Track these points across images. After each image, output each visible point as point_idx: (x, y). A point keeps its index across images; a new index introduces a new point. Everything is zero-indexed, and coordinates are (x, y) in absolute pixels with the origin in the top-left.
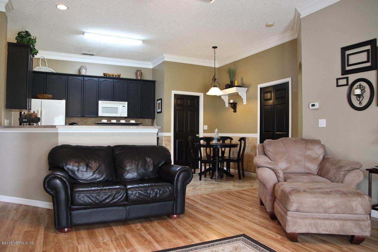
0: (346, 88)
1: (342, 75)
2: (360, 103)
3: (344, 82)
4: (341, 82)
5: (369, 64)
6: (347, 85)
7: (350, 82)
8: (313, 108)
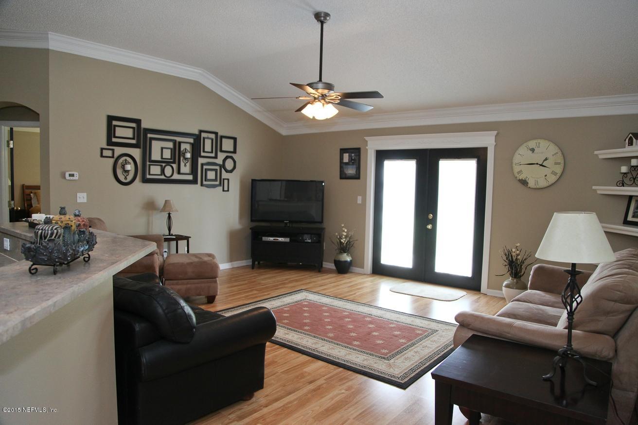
0: (112, 161)
1: (108, 145)
2: (126, 178)
3: (109, 153)
4: (106, 153)
5: (134, 142)
6: (113, 157)
7: (116, 155)
8: (72, 178)
